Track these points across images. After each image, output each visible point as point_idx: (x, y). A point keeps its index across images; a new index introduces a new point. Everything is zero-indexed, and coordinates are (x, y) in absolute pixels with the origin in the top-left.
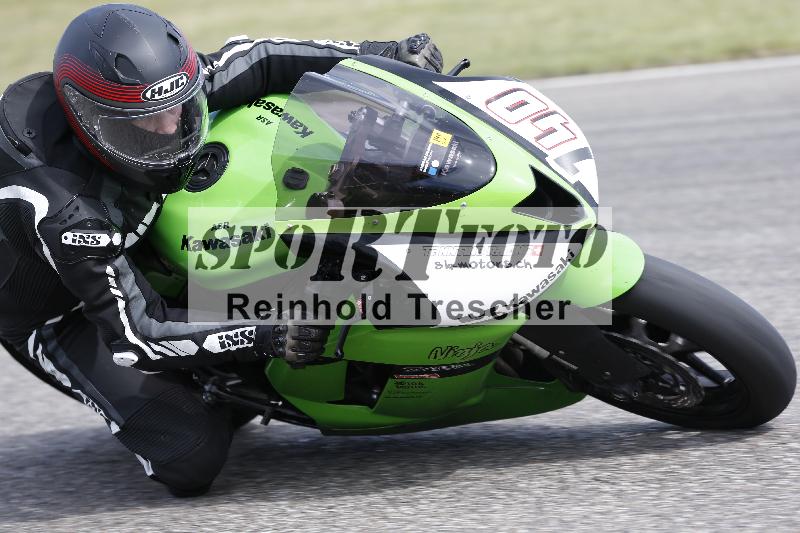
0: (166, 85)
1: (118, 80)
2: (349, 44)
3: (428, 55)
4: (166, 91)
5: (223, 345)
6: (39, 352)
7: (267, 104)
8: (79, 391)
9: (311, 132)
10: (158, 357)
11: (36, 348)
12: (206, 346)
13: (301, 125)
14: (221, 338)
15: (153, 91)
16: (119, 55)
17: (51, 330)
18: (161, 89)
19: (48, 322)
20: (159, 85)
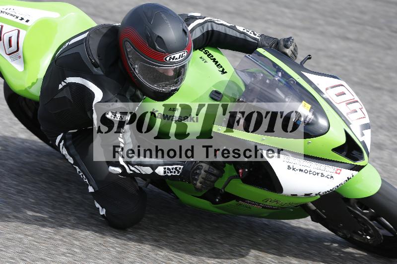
0: (177, 56)
1: (155, 48)
2: (255, 35)
3: (293, 50)
4: (176, 59)
5: (165, 172)
6: (62, 144)
7: (206, 51)
8: (77, 167)
9: (226, 72)
10: (131, 172)
11: (60, 142)
12: (157, 171)
13: (221, 67)
14: (165, 168)
15: (171, 58)
16: (159, 36)
17: (71, 135)
18: (174, 57)
19: (70, 131)
20: (174, 55)
